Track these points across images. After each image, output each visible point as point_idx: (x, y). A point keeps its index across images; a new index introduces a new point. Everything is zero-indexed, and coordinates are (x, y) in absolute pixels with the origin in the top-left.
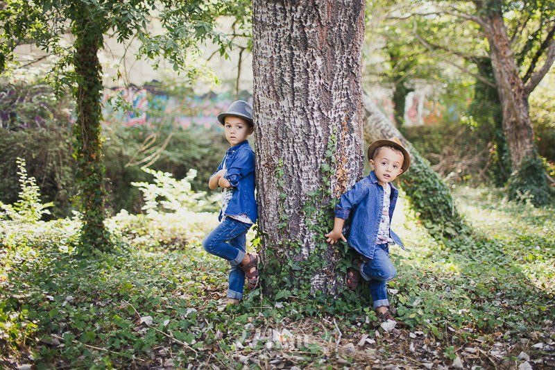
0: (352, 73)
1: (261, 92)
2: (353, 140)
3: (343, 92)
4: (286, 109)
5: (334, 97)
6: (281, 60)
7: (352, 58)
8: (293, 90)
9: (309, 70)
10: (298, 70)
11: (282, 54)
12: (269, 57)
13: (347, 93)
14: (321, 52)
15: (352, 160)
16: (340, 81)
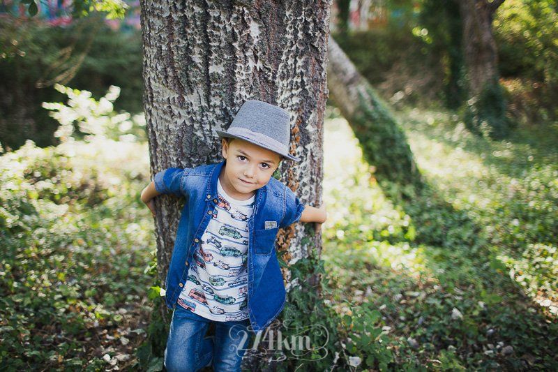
0: (314, 46)
1: (153, 75)
2: (309, 154)
3: (295, 80)
4: (196, 108)
5: (279, 91)
6: (186, 24)
7: (314, 21)
8: (208, 79)
9: (236, 45)
10: (217, 44)
11: (189, 14)
12: (164, 16)
13: (302, 81)
14: (259, 13)
15: (304, 185)
16: (290, 62)
